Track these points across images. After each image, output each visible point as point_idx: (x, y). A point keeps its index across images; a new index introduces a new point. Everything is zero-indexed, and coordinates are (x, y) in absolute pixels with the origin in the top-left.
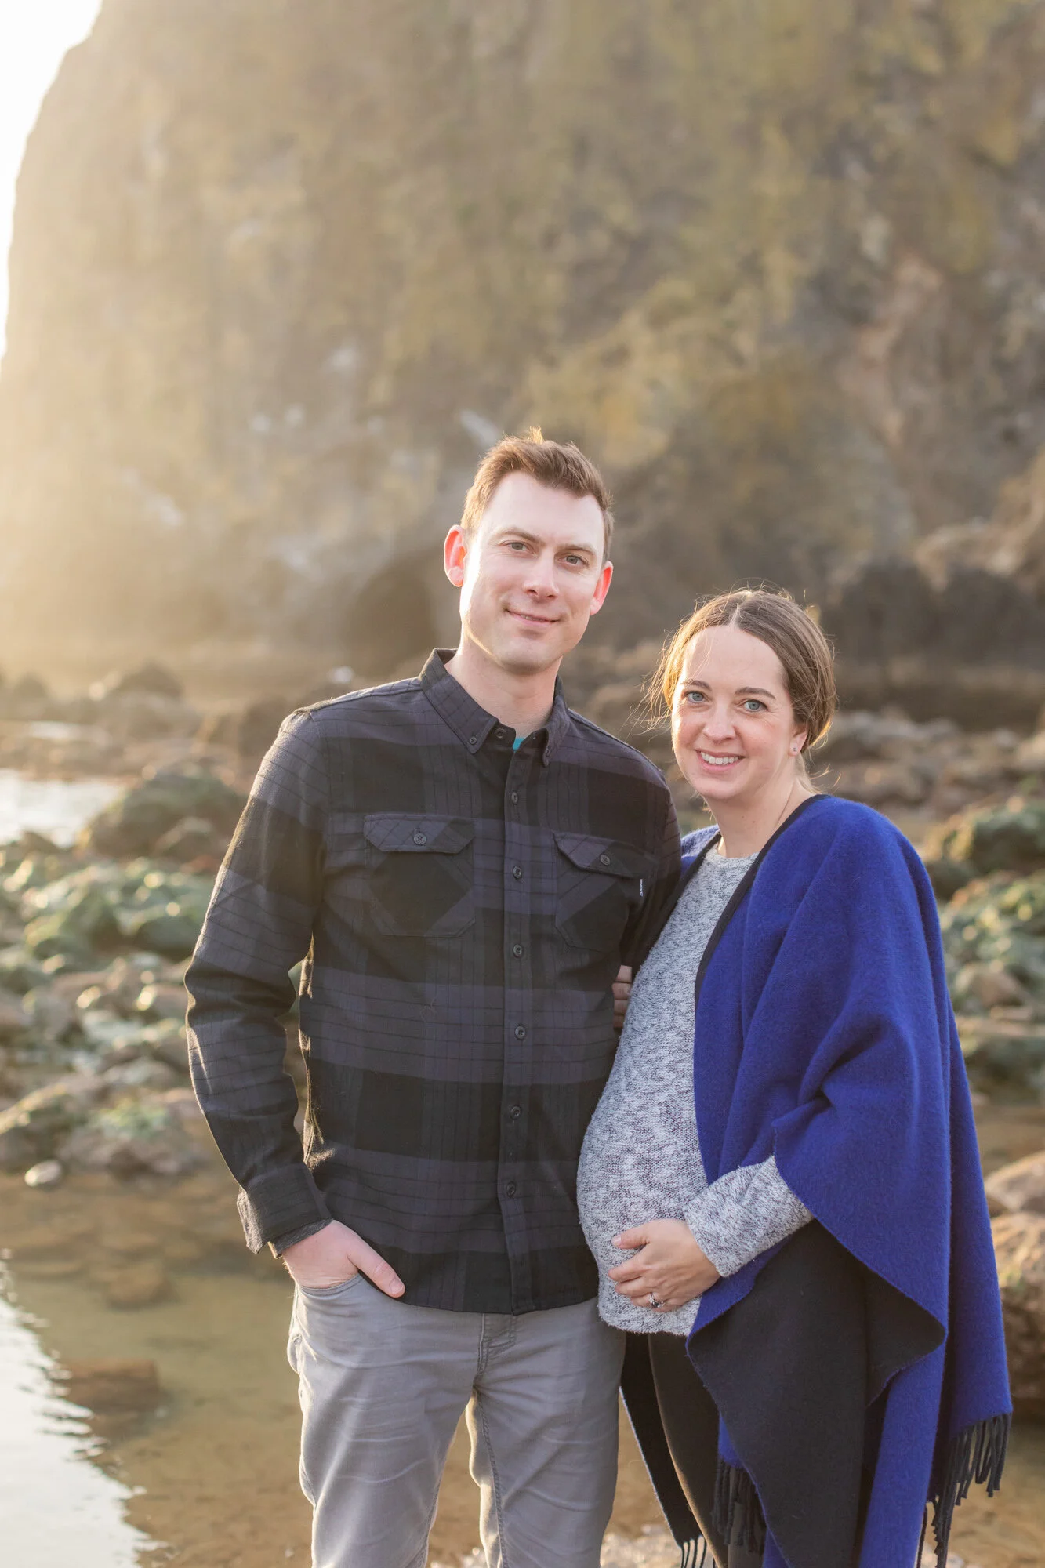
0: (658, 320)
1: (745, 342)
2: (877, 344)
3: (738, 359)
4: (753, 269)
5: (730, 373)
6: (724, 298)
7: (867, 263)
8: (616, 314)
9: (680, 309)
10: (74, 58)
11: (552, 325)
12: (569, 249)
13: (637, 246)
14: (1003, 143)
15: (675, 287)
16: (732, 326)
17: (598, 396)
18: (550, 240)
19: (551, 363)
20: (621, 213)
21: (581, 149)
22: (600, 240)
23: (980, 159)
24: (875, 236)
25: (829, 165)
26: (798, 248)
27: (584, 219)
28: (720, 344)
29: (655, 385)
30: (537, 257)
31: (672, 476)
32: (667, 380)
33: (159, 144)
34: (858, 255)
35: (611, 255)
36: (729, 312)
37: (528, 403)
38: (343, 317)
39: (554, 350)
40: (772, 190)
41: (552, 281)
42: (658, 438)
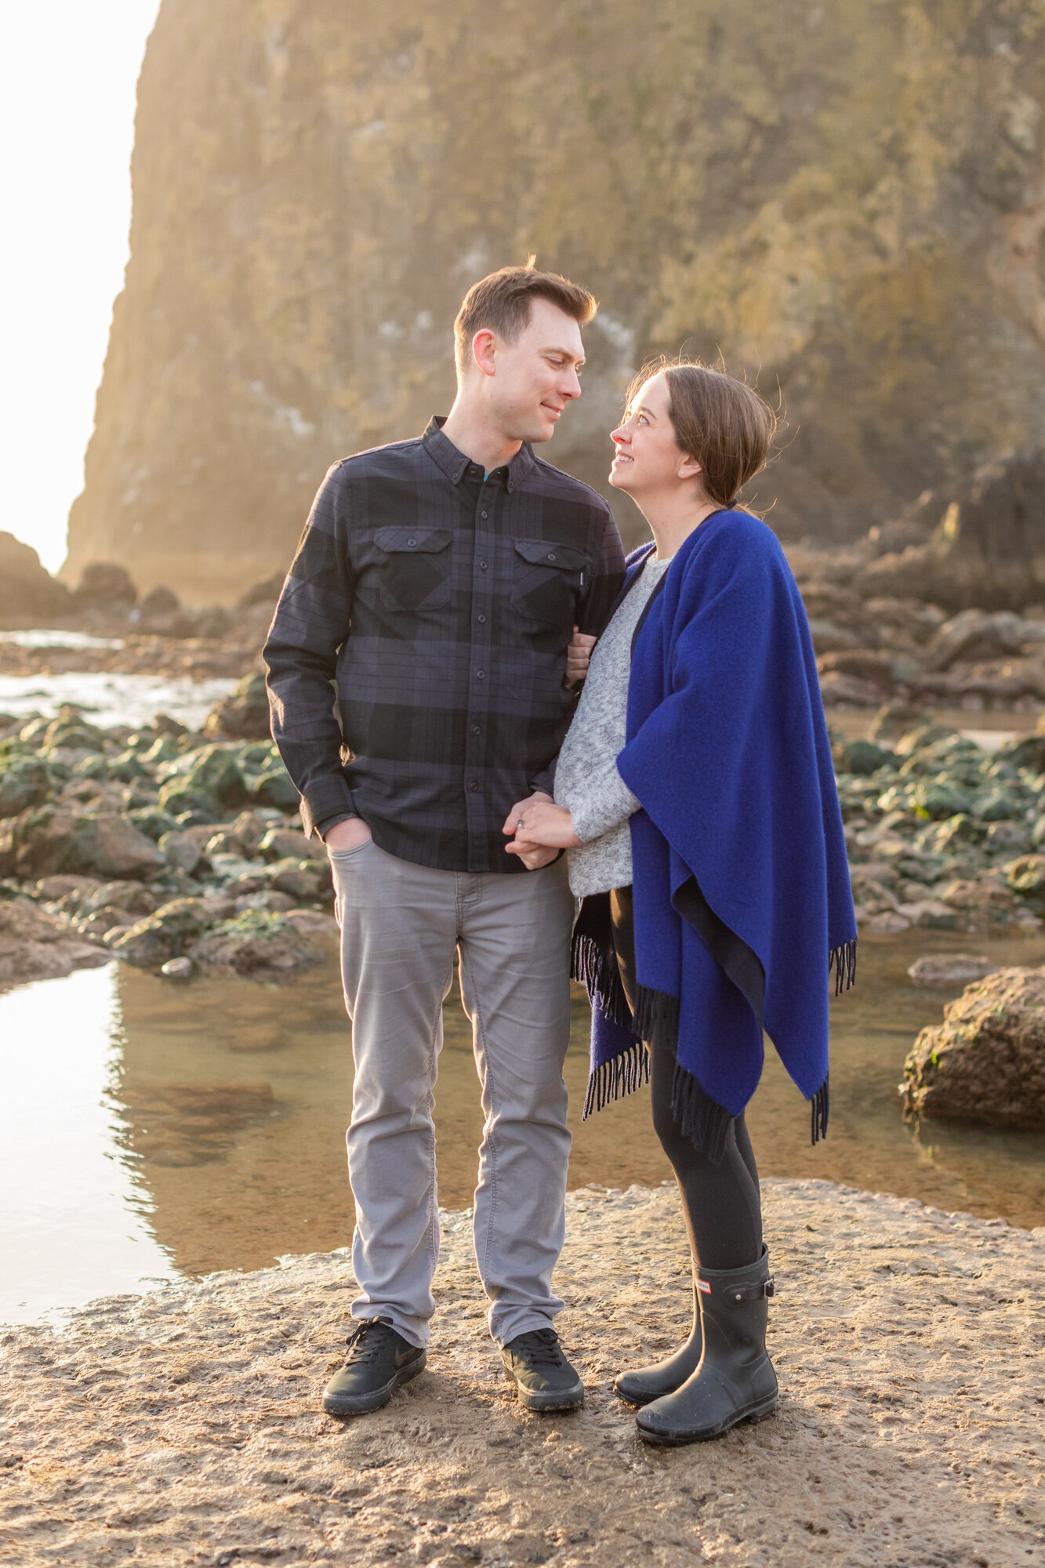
0: (795, 213)
1: (888, 233)
2: (1024, 232)
3: (881, 252)
4: (895, 155)
5: (873, 265)
6: (866, 188)
7: (1016, 146)
8: (753, 207)
9: (820, 199)
11: (686, 220)
12: (703, 139)
13: (775, 135)
15: (814, 178)
16: (873, 216)
17: (734, 294)
18: (684, 131)
19: (688, 259)
20: (756, 102)
21: (715, 36)
22: (736, 129)
24: (1023, 117)
25: (976, 45)
26: (943, 135)
27: (718, 108)
28: (862, 234)
29: (793, 280)
30: (671, 150)
31: (811, 374)
32: (807, 275)
33: (281, 43)
34: (1006, 137)
35: (747, 145)
36: (871, 202)
37: (666, 302)
38: (472, 218)
39: (688, 245)
40: (915, 72)
41: (687, 174)
42: (798, 337)
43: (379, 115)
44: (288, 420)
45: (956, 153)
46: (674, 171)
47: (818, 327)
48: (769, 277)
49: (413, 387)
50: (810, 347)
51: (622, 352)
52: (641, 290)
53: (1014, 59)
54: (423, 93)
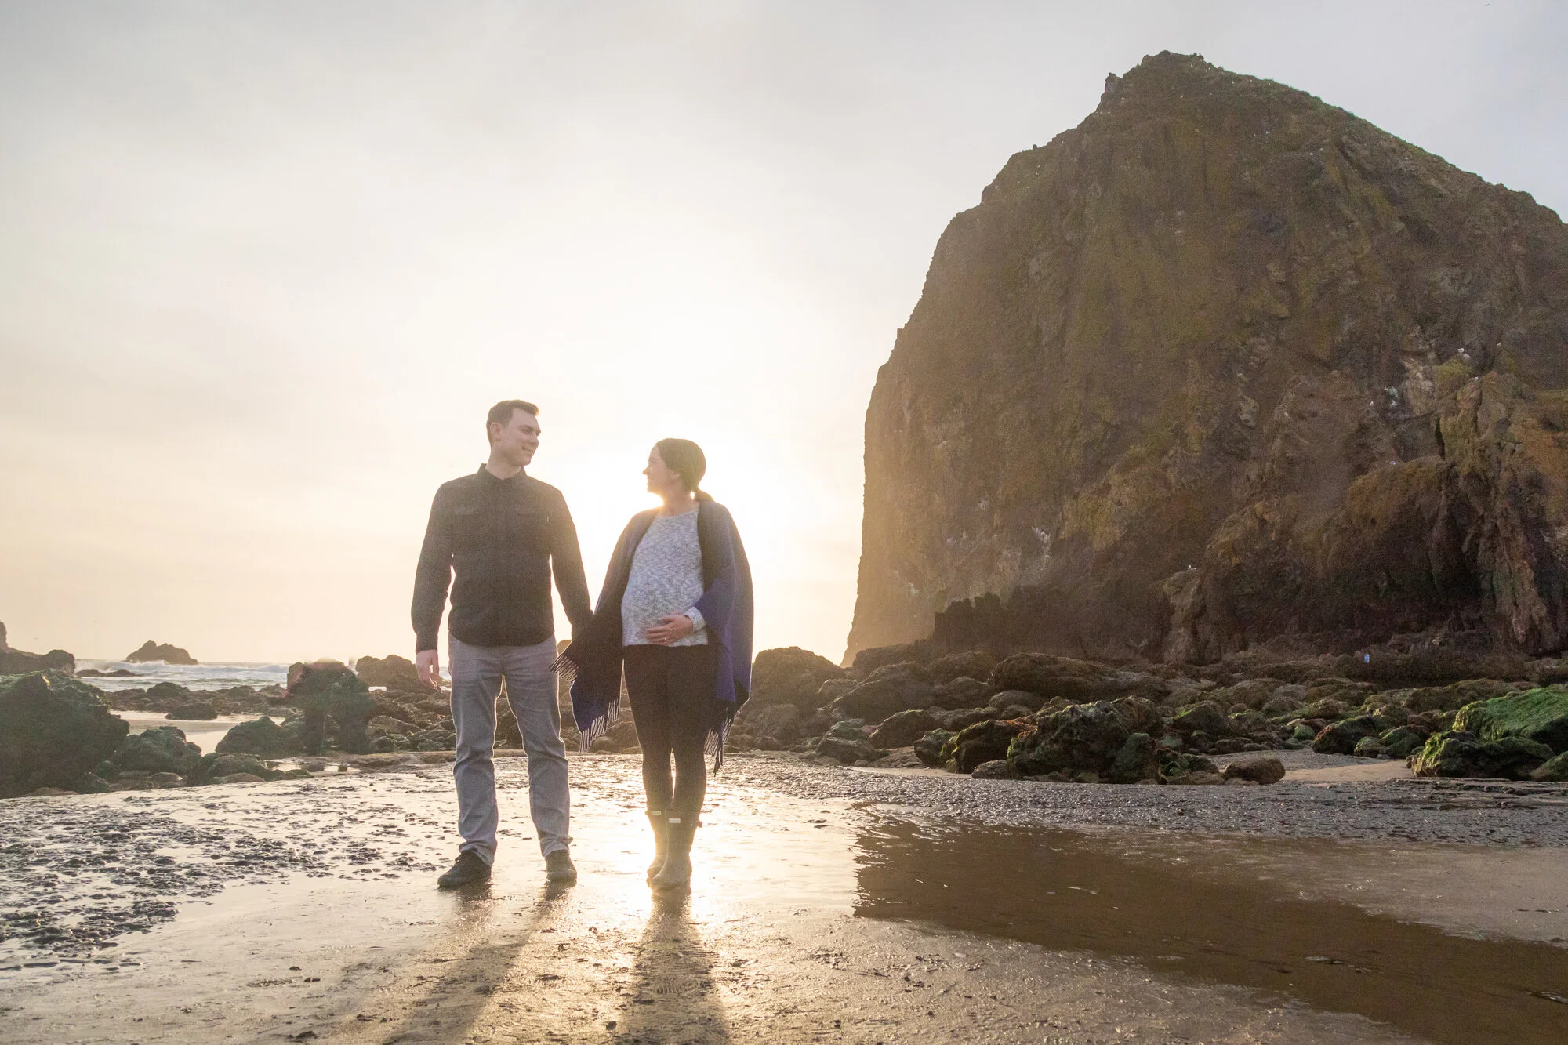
0: (1124, 469)
1: (1172, 476)
3: (1167, 485)
4: (1179, 433)
5: (1163, 492)
6: (1164, 453)
7: (1244, 425)
8: (1108, 467)
9: (1138, 460)
10: (883, 371)
11: (1075, 476)
12: (1083, 435)
13: (1118, 429)
14: (1322, 351)
15: (1137, 450)
16: (1166, 467)
17: (1094, 512)
18: (1074, 432)
19: (1076, 497)
20: (1108, 414)
21: (1089, 382)
22: (1098, 428)
23: (1311, 359)
24: (1248, 409)
25: (1226, 374)
26: (1204, 421)
27: (1090, 419)
28: (1159, 477)
29: (1119, 504)
30: (1067, 442)
31: (1125, 552)
32: (1126, 500)
33: (909, 408)
34: (1238, 420)
35: (1104, 436)
36: (1165, 459)
37: (1064, 519)
38: (982, 483)
39: (1077, 489)
40: (1191, 390)
41: (1074, 453)
42: (1118, 532)
43: (944, 439)
44: (909, 587)
45: (1211, 431)
46: (1068, 452)
47: (1130, 526)
48: (1108, 505)
49: (957, 569)
50: (1124, 539)
51: (1045, 545)
52: (1055, 514)
53: (1246, 379)
54: (962, 424)
